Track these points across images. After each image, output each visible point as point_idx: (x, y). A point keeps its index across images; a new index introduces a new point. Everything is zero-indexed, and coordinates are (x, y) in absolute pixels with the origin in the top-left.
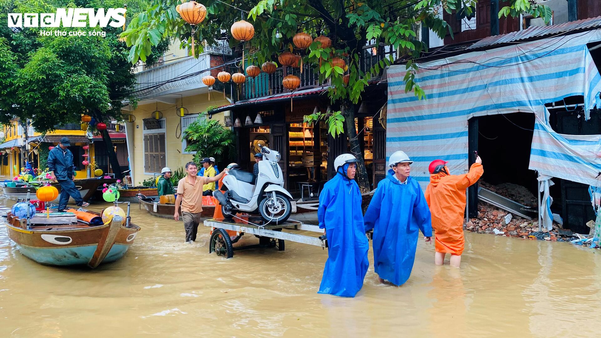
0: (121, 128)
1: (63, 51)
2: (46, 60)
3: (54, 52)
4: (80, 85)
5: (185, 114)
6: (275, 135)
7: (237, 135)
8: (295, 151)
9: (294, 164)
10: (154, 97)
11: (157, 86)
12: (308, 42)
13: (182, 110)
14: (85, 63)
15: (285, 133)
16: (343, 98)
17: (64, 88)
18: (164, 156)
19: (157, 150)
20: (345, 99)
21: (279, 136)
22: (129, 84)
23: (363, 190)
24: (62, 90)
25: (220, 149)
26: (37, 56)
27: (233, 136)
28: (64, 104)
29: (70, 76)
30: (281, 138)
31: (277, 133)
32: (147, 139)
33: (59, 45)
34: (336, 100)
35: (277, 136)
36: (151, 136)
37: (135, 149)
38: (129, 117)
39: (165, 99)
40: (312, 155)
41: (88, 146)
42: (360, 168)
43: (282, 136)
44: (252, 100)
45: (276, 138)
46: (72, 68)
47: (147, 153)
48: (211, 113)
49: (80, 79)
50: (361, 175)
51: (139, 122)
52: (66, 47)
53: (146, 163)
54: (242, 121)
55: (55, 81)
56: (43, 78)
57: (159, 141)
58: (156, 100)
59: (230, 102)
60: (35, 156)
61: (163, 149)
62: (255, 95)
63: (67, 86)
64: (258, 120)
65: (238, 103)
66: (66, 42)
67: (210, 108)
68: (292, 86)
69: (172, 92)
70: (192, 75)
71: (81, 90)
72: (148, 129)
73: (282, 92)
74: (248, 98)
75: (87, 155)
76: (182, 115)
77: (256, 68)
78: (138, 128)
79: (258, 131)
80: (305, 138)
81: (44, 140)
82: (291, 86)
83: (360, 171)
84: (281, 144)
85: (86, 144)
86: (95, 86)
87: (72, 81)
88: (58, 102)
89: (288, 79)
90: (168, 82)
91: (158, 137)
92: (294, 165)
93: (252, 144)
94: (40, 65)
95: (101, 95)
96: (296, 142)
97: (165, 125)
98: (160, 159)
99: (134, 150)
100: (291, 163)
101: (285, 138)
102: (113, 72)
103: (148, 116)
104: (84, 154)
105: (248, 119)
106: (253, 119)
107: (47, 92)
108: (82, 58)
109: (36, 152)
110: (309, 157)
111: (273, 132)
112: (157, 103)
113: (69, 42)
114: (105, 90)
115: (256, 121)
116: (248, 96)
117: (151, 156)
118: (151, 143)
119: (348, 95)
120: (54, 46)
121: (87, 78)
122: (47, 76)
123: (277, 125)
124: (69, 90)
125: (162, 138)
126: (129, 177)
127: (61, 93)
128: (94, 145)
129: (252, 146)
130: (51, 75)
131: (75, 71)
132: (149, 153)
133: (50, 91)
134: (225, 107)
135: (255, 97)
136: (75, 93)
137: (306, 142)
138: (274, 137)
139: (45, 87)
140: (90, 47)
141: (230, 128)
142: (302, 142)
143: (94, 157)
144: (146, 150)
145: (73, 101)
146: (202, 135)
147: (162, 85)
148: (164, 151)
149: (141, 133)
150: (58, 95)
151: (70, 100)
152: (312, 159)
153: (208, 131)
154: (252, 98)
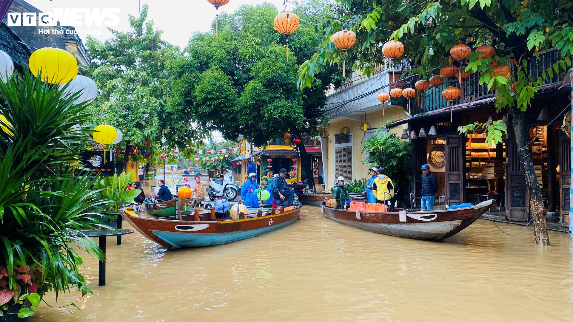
0: (318, 143)
1: (267, 81)
2: (255, 89)
3: (261, 82)
4: (280, 109)
5: (367, 129)
6: (450, 146)
7: (413, 146)
8: (478, 163)
9: (476, 175)
10: (342, 115)
11: (342, 105)
12: (465, 52)
13: (365, 125)
14: (283, 90)
15: (461, 143)
16: (510, 105)
17: (268, 111)
18: (351, 168)
19: (345, 162)
20: (512, 107)
21: (455, 147)
22: (322, 104)
23: (534, 204)
24: (267, 112)
25: (395, 160)
26: (249, 87)
27: (409, 148)
28: (269, 124)
29: (273, 101)
30: (456, 149)
31: (453, 144)
32: (338, 151)
33: (265, 76)
34: (503, 109)
35: (453, 147)
36: (341, 149)
37: (329, 160)
38: (323, 133)
39: (352, 116)
40: (493, 167)
41: (296, 159)
42: (530, 179)
43: (458, 147)
44: (429, 113)
45: (452, 148)
46: (274, 95)
47: (337, 164)
48: (390, 127)
49: (281, 104)
50: (531, 187)
51: (332, 137)
52: (269, 78)
53: (336, 173)
54: (417, 133)
55: (262, 106)
56: (253, 103)
57: (347, 154)
58: (344, 118)
59: (408, 115)
60: (258, 166)
61: (350, 161)
62: (433, 108)
63: (271, 109)
64: (432, 131)
65: (415, 116)
66: (269, 74)
67: (388, 122)
68: (452, 96)
69: (356, 110)
70: (369, 94)
71: (281, 112)
72: (339, 143)
73: (459, 103)
74: (426, 111)
75: (295, 166)
76: (365, 129)
77: (424, 82)
78: (331, 142)
79: (436, 142)
80: (490, 149)
81: (264, 153)
82: (450, 97)
83: (530, 183)
84: (457, 155)
85: (294, 157)
86: (291, 108)
87: (275, 105)
88: (264, 122)
89: (447, 90)
90: (350, 101)
91: (347, 150)
92: (476, 177)
93: (430, 155)
94: (251, 93)
95: (297, 114)
96: (479, 153)
97: (352, 139)
98: (347, 169)
99: (327, 161)
100: (473, 174)
101: (461, 149)
102: (306, 97)
103: (338, 132)
104: (293, 165)
105: (422, 131)
106: (427, 131)
107: (257, 115)
108: (282, 85)
109: (259, 163)
110: (489, 168)
111: (448, 143)
112: (345, 120)
113: (271, 73)
114: (299, 110)
115: (430, 133)
116: (426, 109)
117: (341, 166)
118: (341, 155)
119: (515, 102)
120: (261, 78)
121: (286, 102)
122: (256, 101)
123: (452, 136)
124: (272, 113)
125: (349, 151)
126: (323, 185)
127: (266, 114)
128: (300, 157)
129: (430, 157)
130: (259, 100)
131: (276, 98)
132: (339, 164)
133: (259, 113)
134: (401, 121)
135: (433, 109)
136: (276, 114)
137: (491, 153)
138: (450, 148)
139: (255, 111)
140: (287, 75)
141: (407, 140)
142: (487, 153)
143: (300, 168)
144: (337, 162)
145: (275, 120)
146: (378, 148)
147: (346, 104)
148: (351, 163)
149: (333, 146)
150: (264, 117)
151: (273, 120)
152: (492, 170)
153: (384, 144)
154: (429, 110)
